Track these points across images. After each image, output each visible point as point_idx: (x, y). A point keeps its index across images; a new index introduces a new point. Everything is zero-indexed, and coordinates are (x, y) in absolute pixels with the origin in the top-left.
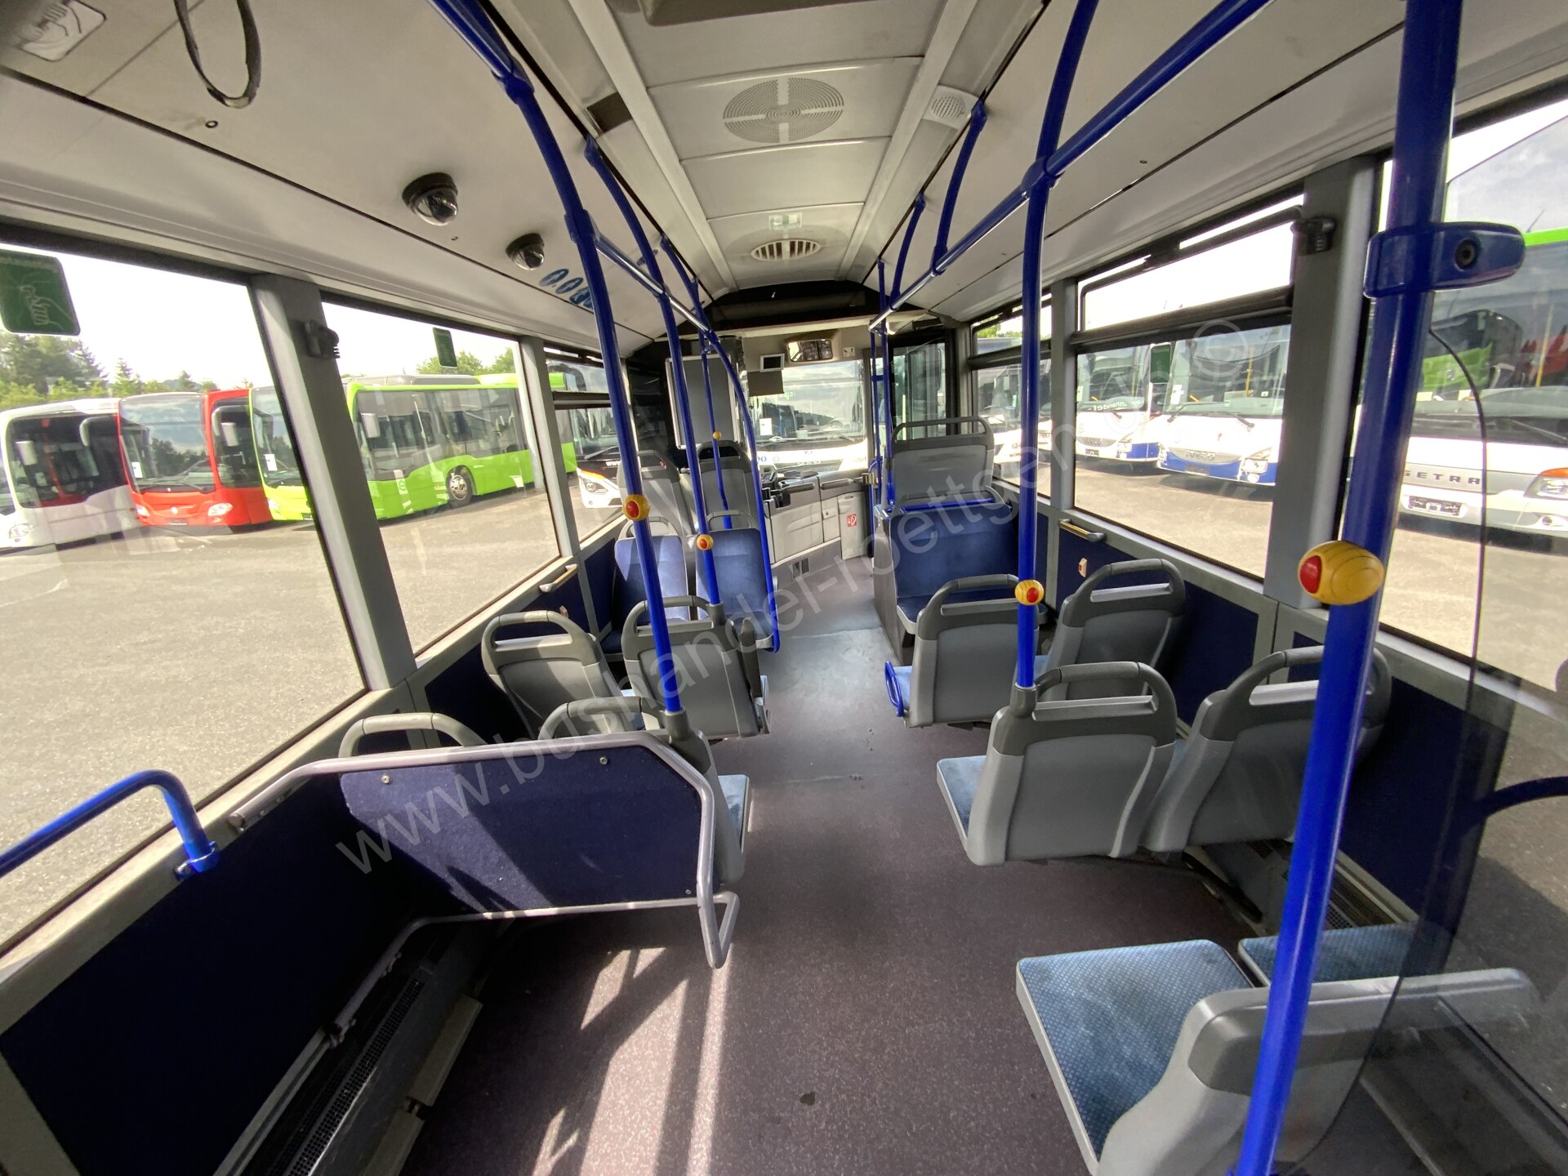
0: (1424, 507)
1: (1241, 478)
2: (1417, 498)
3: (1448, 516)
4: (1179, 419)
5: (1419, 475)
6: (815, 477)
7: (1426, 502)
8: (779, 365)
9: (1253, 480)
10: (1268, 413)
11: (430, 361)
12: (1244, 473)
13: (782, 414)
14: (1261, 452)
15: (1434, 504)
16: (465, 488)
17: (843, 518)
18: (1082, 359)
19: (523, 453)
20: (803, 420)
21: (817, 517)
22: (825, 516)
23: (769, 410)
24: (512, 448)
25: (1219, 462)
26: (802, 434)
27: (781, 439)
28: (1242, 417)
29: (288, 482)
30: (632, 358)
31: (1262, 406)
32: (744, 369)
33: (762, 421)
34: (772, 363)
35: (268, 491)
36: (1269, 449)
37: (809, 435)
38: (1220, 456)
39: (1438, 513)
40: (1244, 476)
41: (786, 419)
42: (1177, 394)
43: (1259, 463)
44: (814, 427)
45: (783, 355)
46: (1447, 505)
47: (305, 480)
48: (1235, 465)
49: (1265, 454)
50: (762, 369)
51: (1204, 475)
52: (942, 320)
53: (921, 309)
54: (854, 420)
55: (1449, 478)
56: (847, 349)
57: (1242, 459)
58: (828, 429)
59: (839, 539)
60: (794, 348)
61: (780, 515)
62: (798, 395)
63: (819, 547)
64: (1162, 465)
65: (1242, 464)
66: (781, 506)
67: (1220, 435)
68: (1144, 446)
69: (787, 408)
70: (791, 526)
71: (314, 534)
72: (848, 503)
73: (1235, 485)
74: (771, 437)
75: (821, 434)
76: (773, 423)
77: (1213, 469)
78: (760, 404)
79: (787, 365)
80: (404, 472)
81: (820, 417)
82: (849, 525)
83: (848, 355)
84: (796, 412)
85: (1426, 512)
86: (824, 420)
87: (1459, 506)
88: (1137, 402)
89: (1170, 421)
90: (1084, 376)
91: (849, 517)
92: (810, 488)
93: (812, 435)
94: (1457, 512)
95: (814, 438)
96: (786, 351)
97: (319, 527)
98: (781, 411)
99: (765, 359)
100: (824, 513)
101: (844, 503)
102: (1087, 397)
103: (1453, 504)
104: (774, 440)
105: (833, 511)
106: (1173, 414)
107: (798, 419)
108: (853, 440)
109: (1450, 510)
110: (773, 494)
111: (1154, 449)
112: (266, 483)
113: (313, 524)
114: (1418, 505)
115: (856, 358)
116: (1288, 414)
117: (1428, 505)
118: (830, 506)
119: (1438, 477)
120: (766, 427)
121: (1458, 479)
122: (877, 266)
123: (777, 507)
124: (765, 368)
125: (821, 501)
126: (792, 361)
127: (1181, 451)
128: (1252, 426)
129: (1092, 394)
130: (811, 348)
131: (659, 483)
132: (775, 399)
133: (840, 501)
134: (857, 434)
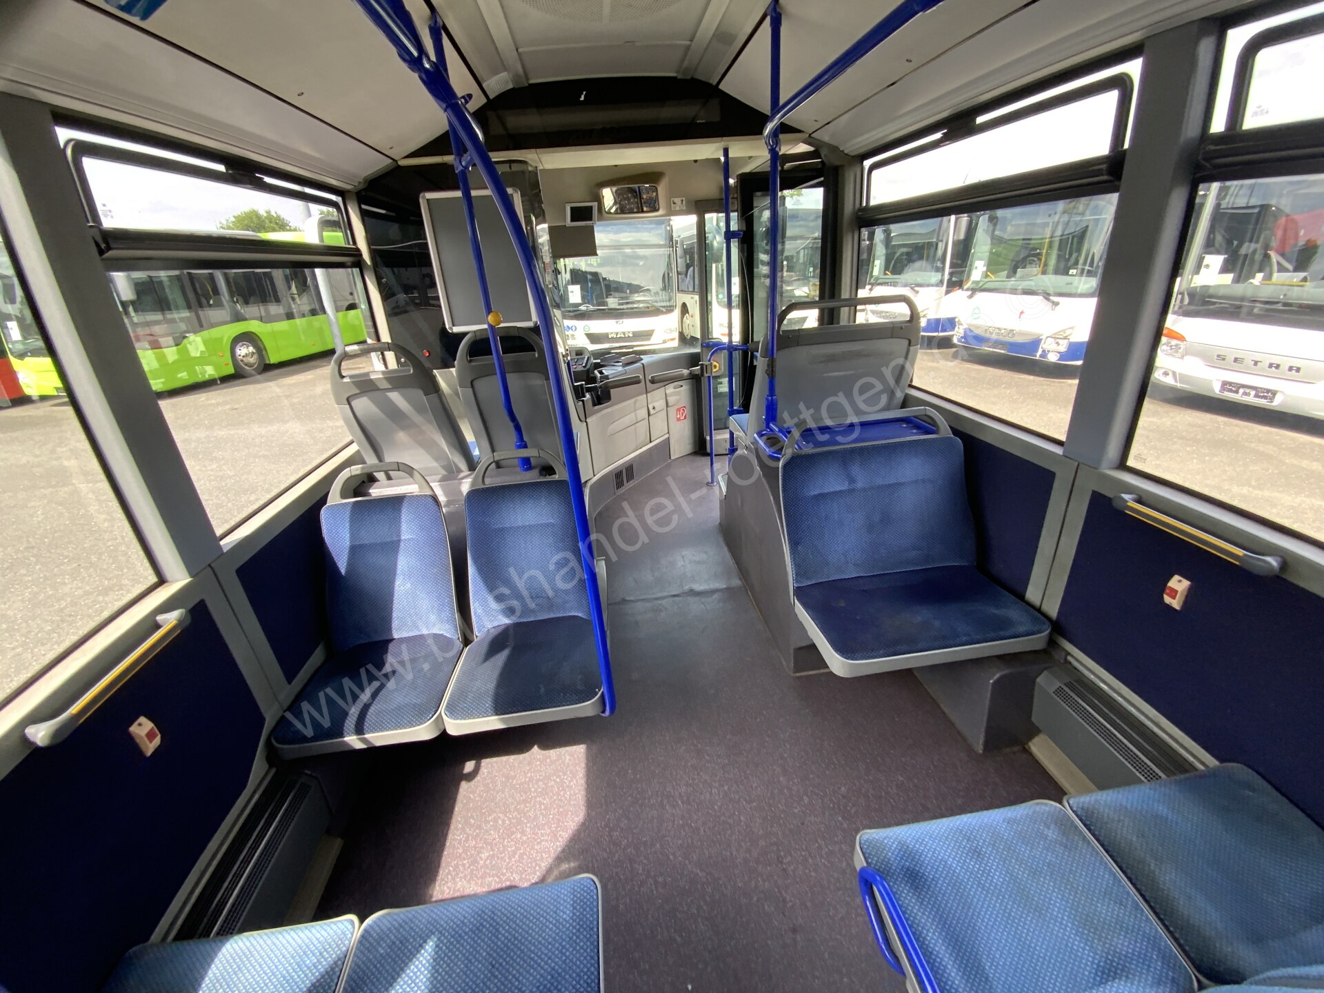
0: (1237, 392)
1: (1041, 356)
2: (1230, 384)
3: (1262, 402)
4: (980, 296)
5: (1236, 360)
6: (638, 364)
7: (1239, 388)
8: (590, 218)
9: (1053, 358)
10: (1073, 291)
11: (233, 220)
12: (1044, 351)
13: (592, 281)
14: (1064, 331)
15: (1248, 391)
16: (255, 356)
17: (672, 411)
18: (879, 232)
19: (321, 317)
20: (612, 288)
21: (643, 413)
22: (652, 412)
23: (577, 277)
24: (313, 313)
25: (1019, 339)
26: (612, 302)
27: (591, 308)
28: (1047, 296)
29: (35, 353)
30: (364, 189)
31: (1067, 284)
32: (544, 222)
33: (571, 288)
34: (581, 214)
35: (15, 363)
36: (1072, 328)
37: (620, 304)
38: (1021, 334)
39: (1251, 399)
40: (1044, 354)
41: (595, 285)
42: (978, 269)
43: (1060, 341)
44: (624, 295)
45: (595, 205)
46: (1260, 392)
47: (51, 350)
48: (1036, 343)
49: (1068, 332)
50: (569, 223)
51: (1003, 352)
52: (823, 153)
53: (799, 131)
54: (664, 289)
55: (1268, 365)
56: (678, 200)
57: (1043, 337)
58: (636, 297)
59: (667, 436)
60: (608, 196)
61: (599, 415)
62: (607, 262)
63: (644, 449)
64: (959, 341)
65: (1043, 341)
66: (599, 403)
67: (1022, 313)
68: (938, 321)
69: (595, 275)
70: (613, 428)
71: (70, 410)
72: (677, 394)
73: (1035, 362)
74: (580, 305)
75: (633, 303)
76: (582, 289)
77: (1013, 346)
78: (568, 270)
79: (601, 218)
80: (174, 339)
81: (630, 285)
82: (679, 420)
83: (678, 209)
84: (604, 279)
85: (1238, 397)
86: (636, 289)
87: (1274, 393)
88: (935, 277)
89: (970, 297)
90: (880, 251)
91: (678, 410)
92: (636, 381)
93: (622, 304)
94: (1272, 399)
95: (625, 307)
96: (599, 199)
97: (74, 402)
98: (589, 277)
99: (572, 209)
100: (651, 407)
101: (673, 394)
102: (882, 273)
103: (1268, 391)
104: (583, 308)
105: (660, 404)
106: (974, 291)
107: (606, 285)
108: (664, 310)
109: (1265, 397)
110: (589, 390)
111: (951, 323)
112: (12, 353)
113: (67, 400)
114: (1230, 391)
115: (688, 212)
116: (1104, 292)
117: (1241, 391)
118: (657, 398)
119: (1256, 363)
120: (575, 294)
121: (1278, 367)
122: (768, 19)
123: (594, 405)
124: (573, 220)
125: (647, 393)
126: (609, 213)
127: (978, 327)
128: (1056, 304)
129: (887, 268)
130: (628, 199)
131: (403, 395)
132: (583, 263)
133: (668, 392)
134: (668, 304)
